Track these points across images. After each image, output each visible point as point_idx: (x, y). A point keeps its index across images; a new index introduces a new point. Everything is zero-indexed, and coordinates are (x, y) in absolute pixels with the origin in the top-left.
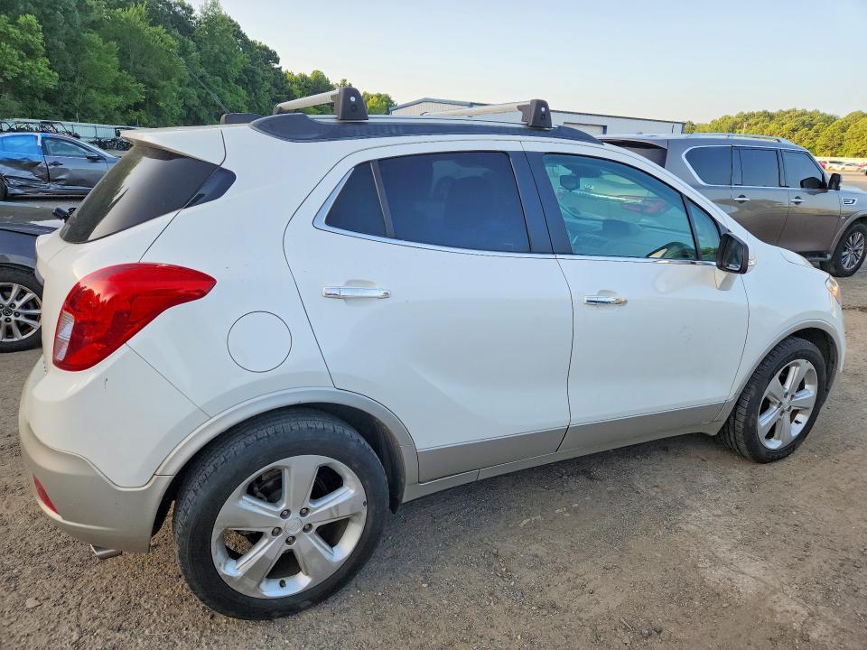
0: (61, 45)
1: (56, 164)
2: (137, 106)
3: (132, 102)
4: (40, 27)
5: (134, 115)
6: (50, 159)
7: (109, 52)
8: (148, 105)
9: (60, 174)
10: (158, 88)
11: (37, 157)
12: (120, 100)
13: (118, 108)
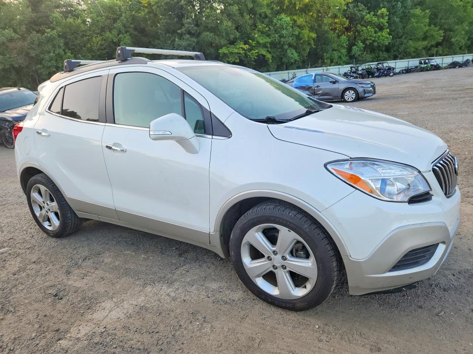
0: (397, 20)
1: (318, 87)
2: (438, 44)
3: (433, 43)
4: (388, 13)
5: (434, 50)
6: (316, 84)
7: (424, 17)
8: (444, 43)
9: (319, 91)
10: (453, 31)
11: (311, 85)
12: (425, 43)
13: (424, 48)
